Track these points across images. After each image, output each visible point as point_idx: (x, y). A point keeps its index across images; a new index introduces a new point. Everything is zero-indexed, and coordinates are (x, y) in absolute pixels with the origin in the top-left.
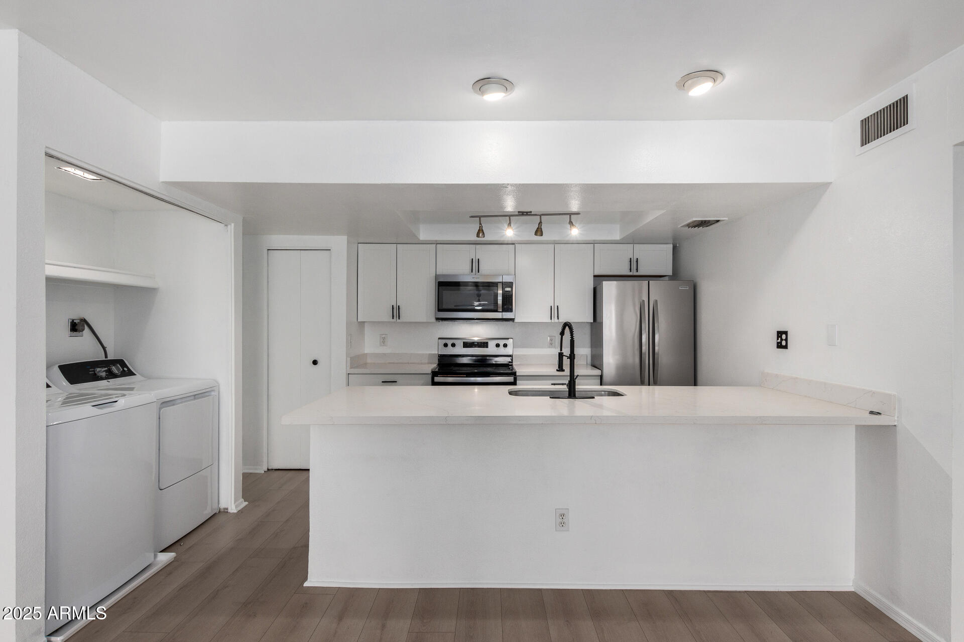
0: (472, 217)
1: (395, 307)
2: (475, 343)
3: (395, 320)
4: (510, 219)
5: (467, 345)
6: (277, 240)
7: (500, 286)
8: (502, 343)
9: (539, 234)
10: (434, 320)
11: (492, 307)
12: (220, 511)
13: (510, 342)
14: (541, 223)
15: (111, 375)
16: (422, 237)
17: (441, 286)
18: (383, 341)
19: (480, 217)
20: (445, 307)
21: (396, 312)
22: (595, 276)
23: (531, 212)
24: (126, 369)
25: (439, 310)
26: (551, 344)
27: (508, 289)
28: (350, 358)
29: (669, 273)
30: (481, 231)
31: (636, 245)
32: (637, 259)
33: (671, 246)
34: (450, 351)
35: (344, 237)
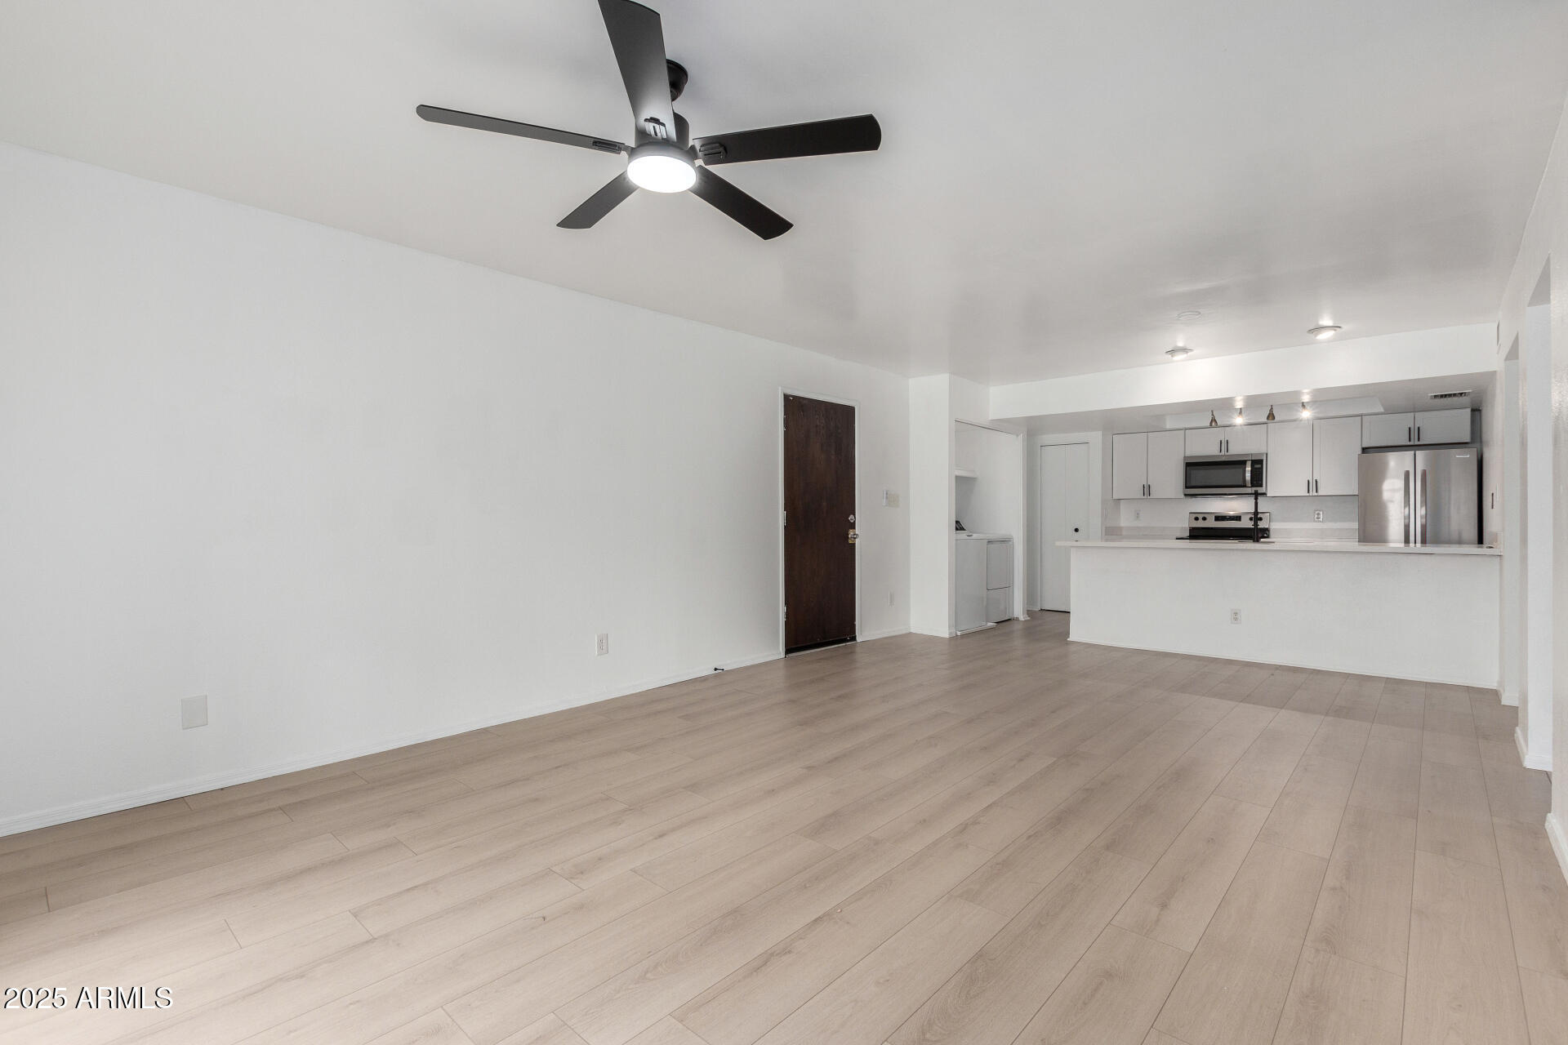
1: (1145, 485)
2: (1227, 517)
3: (1146, 497)
4: (1241, 412)
5: (1218, 518)
6: (1048, 438)
7: (1249, 464)
8: (1255, 517)
9: (1270, 418)
10: (1183, 496)
11: (1241, 483)
12: (1012, 617)
13: (1265, 516)
14: (1272, 409)
16: (1168, 426)
17: (1189, 466)
18: (1138, 516)
20: (1193, 484)
21: (1147, 490)
22: (1363, 449)
25: (1186, 487)
27: (1257, 466)
28: (1106, 528)
29: (1468, 439)
30: (1213, 420)
31: (1412, 414)
32: (1419, 428)
33: (1469, 410)
34: (1201, 524)
35: (1100, 433)
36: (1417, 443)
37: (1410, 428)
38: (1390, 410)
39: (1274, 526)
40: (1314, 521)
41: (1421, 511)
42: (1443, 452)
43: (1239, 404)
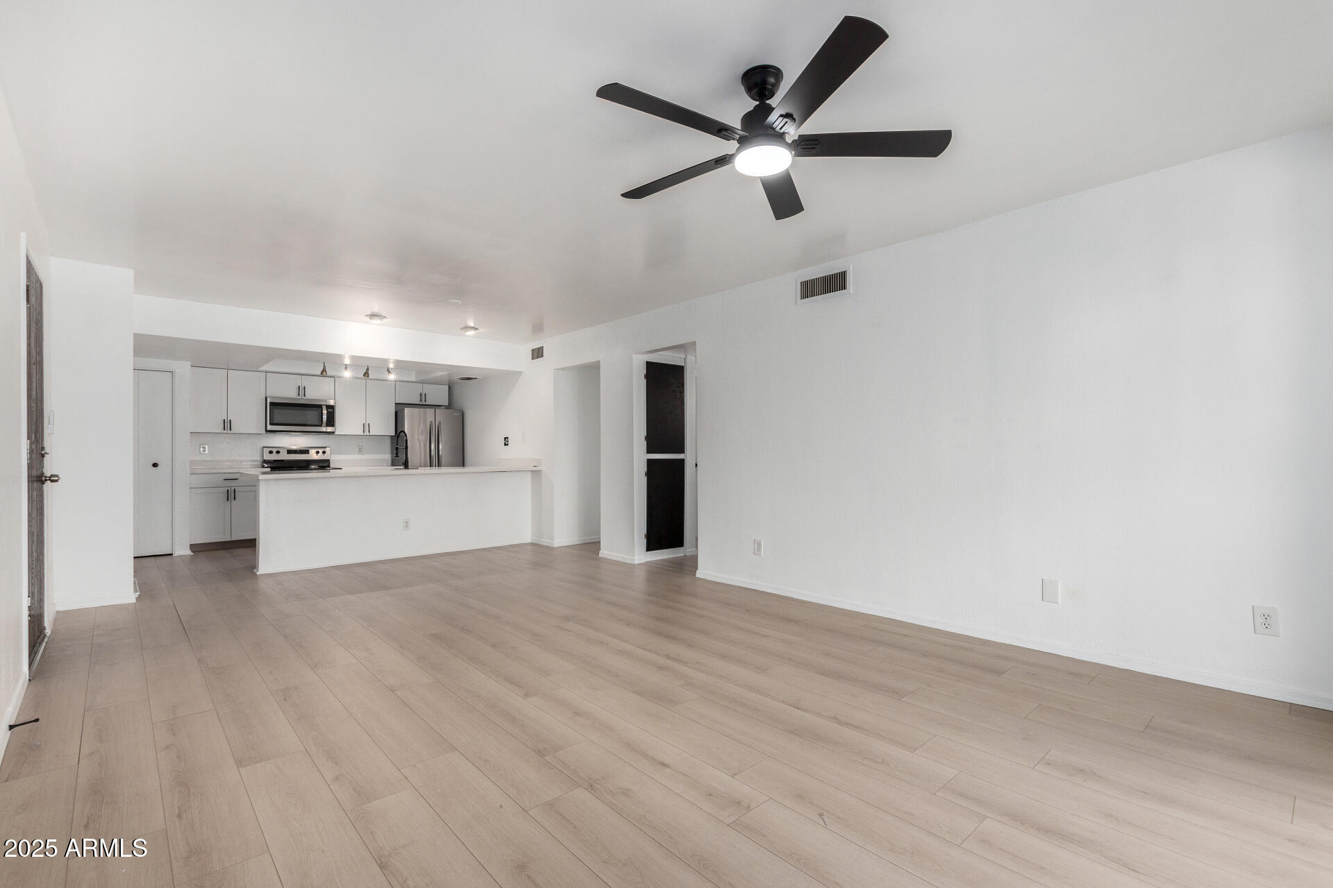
1: (226, 421)
2: (298, 451)
3: (226, 431)
5: (290, 452)
7: (325, 408)
8: (321, 451)
10: (263, 432)
13: (327, 450)
17: (272, 406)
21: (227, 425)
22: (396, 404)
25: (270, 424)
26: (360, 451)
27: (332, 410)
29: (447, 404)
30: (324, 370)
31: (422, 384)
32: (426, 394)
33: (448, 387)
34: (274, 457)
35: (189, 363)
36: (424, 403)
37: (421, 393)
39: (335, 459)
43: (347, 361)
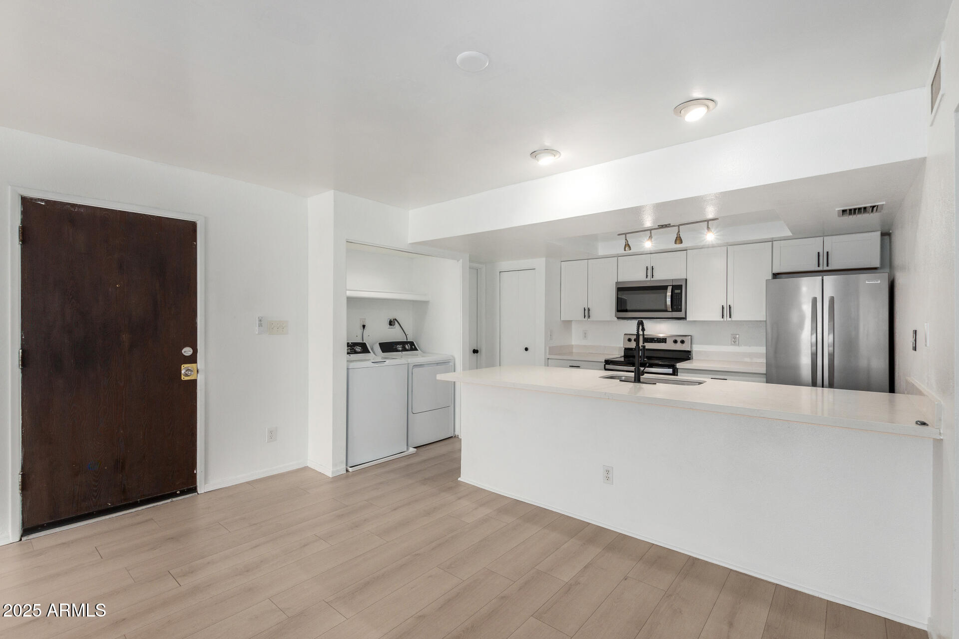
0: (619, 235)
1: (587, 309)
2: (656, 339)
3: (588, 319)
4: (651, 233)
5: (647, 340)
6: (505, 265)
7: (670, 289)
8: (679, 339)
9: (678, 242)
10: (616, 319)
11: (663, 308)
12: (455, 436)
13: (687, 340)
14: (679, 232)
15: (404, 350)
16: (601, 252)
17: (620, 291)
18: (585, 335)
19: (625, 234)
20: (624, 308)
21: (587, 313)
22: (774, 274)
23: (670, 224)
24: (413, 347)
25: (619, 311)
27: (677, 291)
28: (550, 348)
29: (877, 265)
30: (628, 247)
31: (822, 238)
32: (828, 252)
33: (879, 233)
35: (544, 259)
36: (826, 268)
37: (819, 253)
38: (800, 234)
39: (696, 349)
40: (732, 345)
41: (828, 339)
42: (853, 277)
